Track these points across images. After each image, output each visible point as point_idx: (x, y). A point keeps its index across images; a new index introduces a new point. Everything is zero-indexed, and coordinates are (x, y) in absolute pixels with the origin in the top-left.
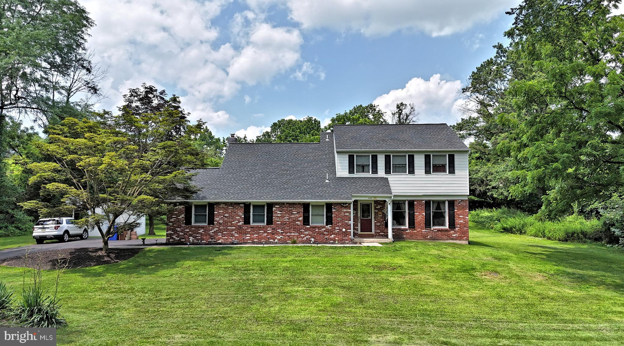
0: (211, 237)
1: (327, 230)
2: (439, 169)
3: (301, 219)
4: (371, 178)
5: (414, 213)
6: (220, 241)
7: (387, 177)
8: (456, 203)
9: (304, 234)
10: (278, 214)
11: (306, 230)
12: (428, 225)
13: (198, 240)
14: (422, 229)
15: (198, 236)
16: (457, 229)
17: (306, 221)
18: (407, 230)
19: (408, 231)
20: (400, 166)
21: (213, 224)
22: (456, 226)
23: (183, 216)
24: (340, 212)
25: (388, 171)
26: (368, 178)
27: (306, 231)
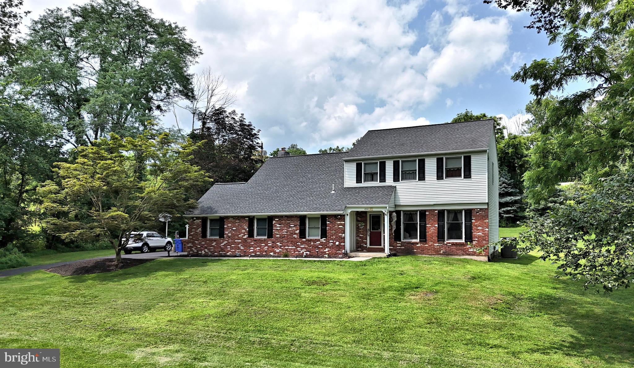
0: (222, 250)
1: (322, 244)
2: (453, 173)
3: (298, 232)
4: (378, 187)
5: (426, 224)
6: (229, 254)
7: (395, 185)
8: (474, 213)
9: (300, 248)
10: (278, 227)
11: (303, 243)
12: (441, 238)
13: (211, 252)
14: (434, 243)
15: (211, 249)
16: (474, 243)
17: (302, 234)
18: (417, 244)
19: (419, 245)
20: (411, 172)
21: (224, 237)
22: (474, 239)
23: (200, 229)
24: (334, 224)
25: (396, 179)
26: (375, 187)
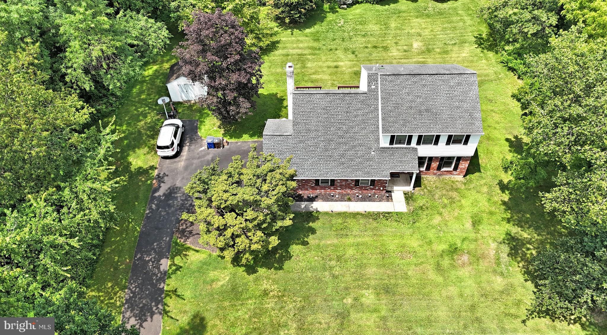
2: (457, 142)
3: (353, 183)
4: (405, 148)
5: (431, 163)
7: (417, 147)
8: (462, 159)
10: (338, 181)
12: (439, 168)
14: (434, 170)
19: (424, 172)
22: (458, 169)
25: (418, 143)
27: (356, 188)
